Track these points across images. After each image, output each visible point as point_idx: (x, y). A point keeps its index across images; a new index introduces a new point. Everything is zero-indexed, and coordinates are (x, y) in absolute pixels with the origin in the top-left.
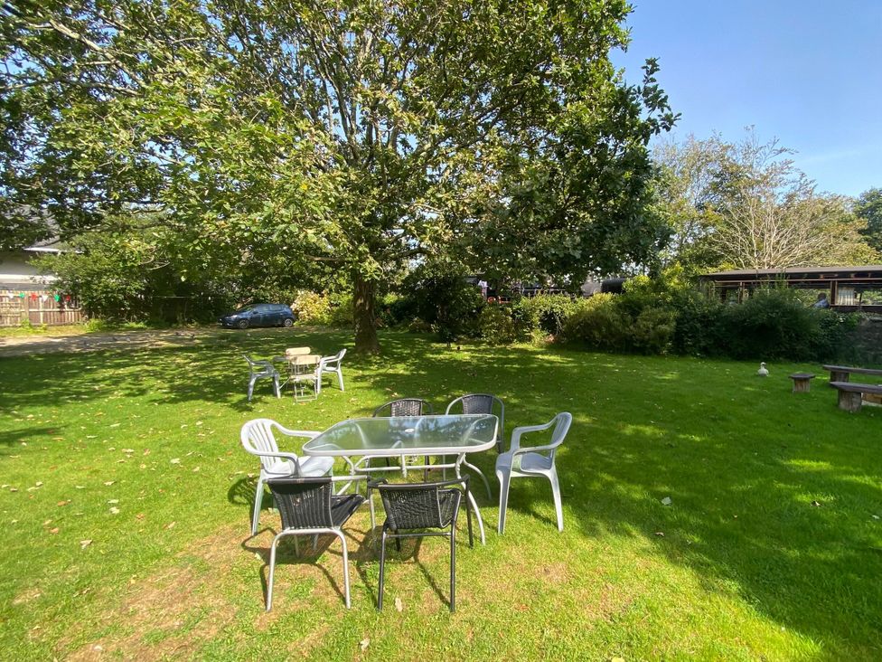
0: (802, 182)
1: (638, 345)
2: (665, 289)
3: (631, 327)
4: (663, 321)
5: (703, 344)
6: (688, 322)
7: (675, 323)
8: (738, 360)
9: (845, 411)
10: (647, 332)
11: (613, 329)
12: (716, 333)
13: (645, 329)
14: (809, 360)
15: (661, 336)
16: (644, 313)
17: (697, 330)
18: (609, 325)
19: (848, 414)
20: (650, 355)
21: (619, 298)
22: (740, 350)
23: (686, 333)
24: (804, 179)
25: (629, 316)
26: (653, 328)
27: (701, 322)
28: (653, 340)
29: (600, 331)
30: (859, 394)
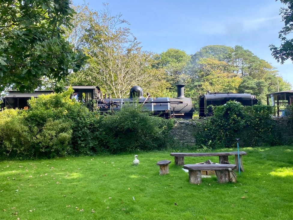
0: (135, 42)
1: (43, 150)
2: (62, 105)
3: (38, 136)
4: (63, 130)
5: (91, 145)
6: (81, 129)
7: (72, 131)
8: (114, 154)
9: (194, 184)
10: (51, 139)
11: (22, 139)
12: (99, 136)
13: (50, 137)
14: (153, 149)
15: (62, 142)
16: (48, 124)
17: (87, 135)
18: (19, 136)
19: (196, 187)
20: (53, 157)
21: (25, 113)
22: (115, 147)
23: (80, 137)
24: (136, 41)
25: (36, 127)
26: (56, 136)
27: (89, 129)
28: (56, 145)
29: (11, 141)
30: (200, 171)
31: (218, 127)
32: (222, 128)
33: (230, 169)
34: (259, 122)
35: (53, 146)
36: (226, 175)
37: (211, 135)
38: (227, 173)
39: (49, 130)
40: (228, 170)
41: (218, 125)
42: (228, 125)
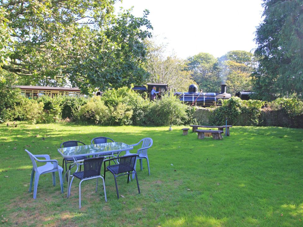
1: (117, 121)
3: (115, 113)
6: (138, 110)
7: (133, 111)
9: (200, 139)
16: (119, 106)
17: (141, 114)
23: (137, 115)
25: (112, 108)
26: (124, 113)
29: (99, 115)
30: (204, 133)
31: (224, 113)
32: (227, 114)
33: (219, 133)
34: (251, 111)
35: (122, 119)
36: (217, 136)
37: (219, 118)
38: (218, 135)
39: (120, 109)
40: (218, 133)
41: (224, 112)
42: (231, 112)
